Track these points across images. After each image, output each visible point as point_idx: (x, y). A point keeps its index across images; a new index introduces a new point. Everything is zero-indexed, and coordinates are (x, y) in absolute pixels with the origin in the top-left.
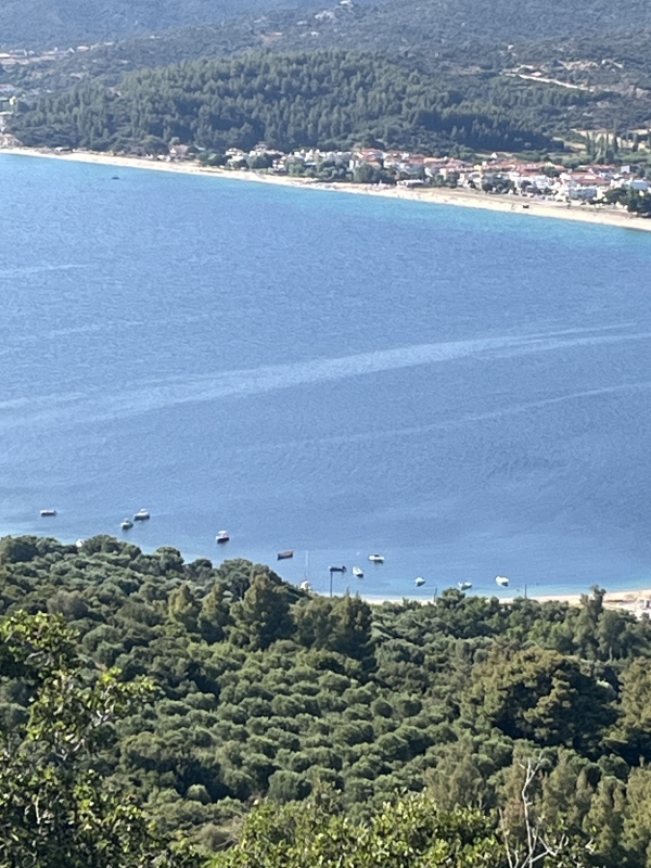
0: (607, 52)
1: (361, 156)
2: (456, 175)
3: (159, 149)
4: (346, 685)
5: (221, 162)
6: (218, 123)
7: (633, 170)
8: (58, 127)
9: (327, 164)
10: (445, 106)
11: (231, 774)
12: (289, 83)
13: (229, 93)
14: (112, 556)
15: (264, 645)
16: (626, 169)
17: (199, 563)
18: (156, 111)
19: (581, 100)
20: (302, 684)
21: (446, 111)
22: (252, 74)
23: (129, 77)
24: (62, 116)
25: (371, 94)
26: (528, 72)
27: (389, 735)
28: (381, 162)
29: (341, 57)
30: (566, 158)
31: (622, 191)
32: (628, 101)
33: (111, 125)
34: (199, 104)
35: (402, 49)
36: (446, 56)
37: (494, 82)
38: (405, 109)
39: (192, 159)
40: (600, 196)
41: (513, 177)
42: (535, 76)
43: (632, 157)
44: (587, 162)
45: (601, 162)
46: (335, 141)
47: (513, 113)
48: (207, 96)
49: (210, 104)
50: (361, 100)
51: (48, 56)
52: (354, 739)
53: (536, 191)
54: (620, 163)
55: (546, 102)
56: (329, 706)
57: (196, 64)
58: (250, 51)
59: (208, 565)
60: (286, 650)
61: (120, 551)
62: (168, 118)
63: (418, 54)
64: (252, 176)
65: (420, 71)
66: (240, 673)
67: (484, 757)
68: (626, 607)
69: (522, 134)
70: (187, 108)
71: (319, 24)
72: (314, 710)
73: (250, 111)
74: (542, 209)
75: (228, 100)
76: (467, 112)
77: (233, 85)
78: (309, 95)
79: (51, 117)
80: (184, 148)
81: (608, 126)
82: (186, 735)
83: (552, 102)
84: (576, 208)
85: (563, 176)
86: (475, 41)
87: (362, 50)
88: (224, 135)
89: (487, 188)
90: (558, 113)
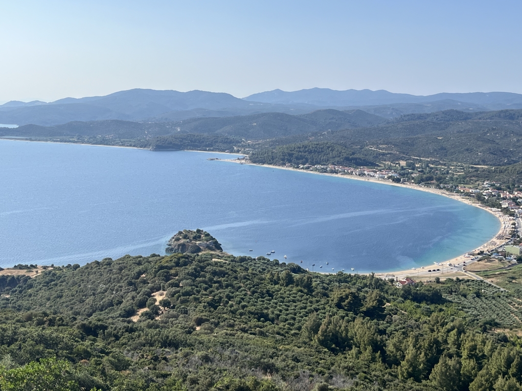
0: (391, 143)
1: (330, 167)
2: (352, 172)
3: (284, 164)
4: (303, 296)
5: (298, 167)
6: (297, 158)
7: (394, 171)
8: (261, 159)
9: (322, 169)
10: (351, 155)
11: (271, 316)
12: (314, 150)
13: (300, 152)
14: (263, 261)
15: (287, 286)
16: (393, 171)
17: (283, 263)
18: (283, 155)
19: (384, 154)
20: (293, 295)
21: (351, 157)
22: (306, 147)
23: (278, 147)
24: (262, 156)
25: (333, 152)
26: (371, 147)
27: (310, 308)
28: (335, 168)
29: (327, 144)
30: (379, 168)
31: (391, 177)
32: (395, 155)
33: (273, 159)
34: (293, 154)
35: (342, 142)
36: (352, 143)
37: (363, 150)
38: (341, 156)
39: (291, 167)
40: (386, 177)
41: (366, 172)
42: (373, 149)
43: (395, 168)
44: (384, 169)
45: (387, 169)
46: (324, 163)
47: (367, 157)
48: (295, 152)
49: (296, 154)
50: (331, 154)
51: (260, 142)
52: (301, 308)
53: (371, 176)
54: (391, 170)
55: (375, 154)
56: (298, 300)
57: (293, 145)
58: (306, 141)
59: (285, 264)
60: (292, 287)
61: (265, 260)
62: (286, 157)
63: (345, 143)
64: (305, 171)
65: (345, 147)
66: (279, 292)
67: (331, 313)
68: (381, 277)
69: (369, 162)
70: (291, 155)
71: (323, 135)
72: (294, 301)
73: (305, 156)
74: (372, 180)
75: (300, 153)
76: (355, 157)
77: (301, 150)
78: (319, 152)
79: (259, 156)
80: (289, 164)
81: (389, 161)
82: (263, 307)
83: (376, 155)
84: (380, 180)
85: (378, 173)
86: (359, 140)
87: (332, 141)
88: (299, 161)
89: (359, 175)
90: (378, 157)
